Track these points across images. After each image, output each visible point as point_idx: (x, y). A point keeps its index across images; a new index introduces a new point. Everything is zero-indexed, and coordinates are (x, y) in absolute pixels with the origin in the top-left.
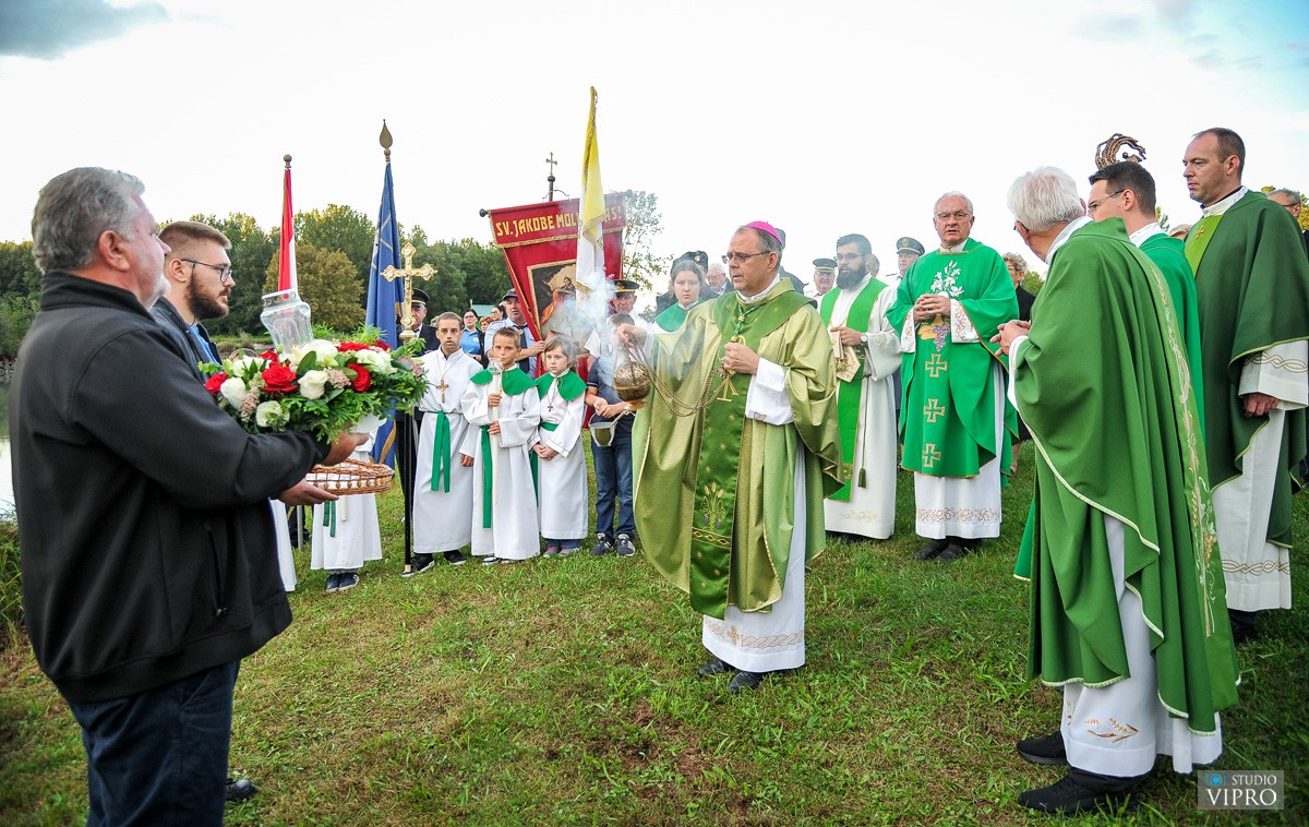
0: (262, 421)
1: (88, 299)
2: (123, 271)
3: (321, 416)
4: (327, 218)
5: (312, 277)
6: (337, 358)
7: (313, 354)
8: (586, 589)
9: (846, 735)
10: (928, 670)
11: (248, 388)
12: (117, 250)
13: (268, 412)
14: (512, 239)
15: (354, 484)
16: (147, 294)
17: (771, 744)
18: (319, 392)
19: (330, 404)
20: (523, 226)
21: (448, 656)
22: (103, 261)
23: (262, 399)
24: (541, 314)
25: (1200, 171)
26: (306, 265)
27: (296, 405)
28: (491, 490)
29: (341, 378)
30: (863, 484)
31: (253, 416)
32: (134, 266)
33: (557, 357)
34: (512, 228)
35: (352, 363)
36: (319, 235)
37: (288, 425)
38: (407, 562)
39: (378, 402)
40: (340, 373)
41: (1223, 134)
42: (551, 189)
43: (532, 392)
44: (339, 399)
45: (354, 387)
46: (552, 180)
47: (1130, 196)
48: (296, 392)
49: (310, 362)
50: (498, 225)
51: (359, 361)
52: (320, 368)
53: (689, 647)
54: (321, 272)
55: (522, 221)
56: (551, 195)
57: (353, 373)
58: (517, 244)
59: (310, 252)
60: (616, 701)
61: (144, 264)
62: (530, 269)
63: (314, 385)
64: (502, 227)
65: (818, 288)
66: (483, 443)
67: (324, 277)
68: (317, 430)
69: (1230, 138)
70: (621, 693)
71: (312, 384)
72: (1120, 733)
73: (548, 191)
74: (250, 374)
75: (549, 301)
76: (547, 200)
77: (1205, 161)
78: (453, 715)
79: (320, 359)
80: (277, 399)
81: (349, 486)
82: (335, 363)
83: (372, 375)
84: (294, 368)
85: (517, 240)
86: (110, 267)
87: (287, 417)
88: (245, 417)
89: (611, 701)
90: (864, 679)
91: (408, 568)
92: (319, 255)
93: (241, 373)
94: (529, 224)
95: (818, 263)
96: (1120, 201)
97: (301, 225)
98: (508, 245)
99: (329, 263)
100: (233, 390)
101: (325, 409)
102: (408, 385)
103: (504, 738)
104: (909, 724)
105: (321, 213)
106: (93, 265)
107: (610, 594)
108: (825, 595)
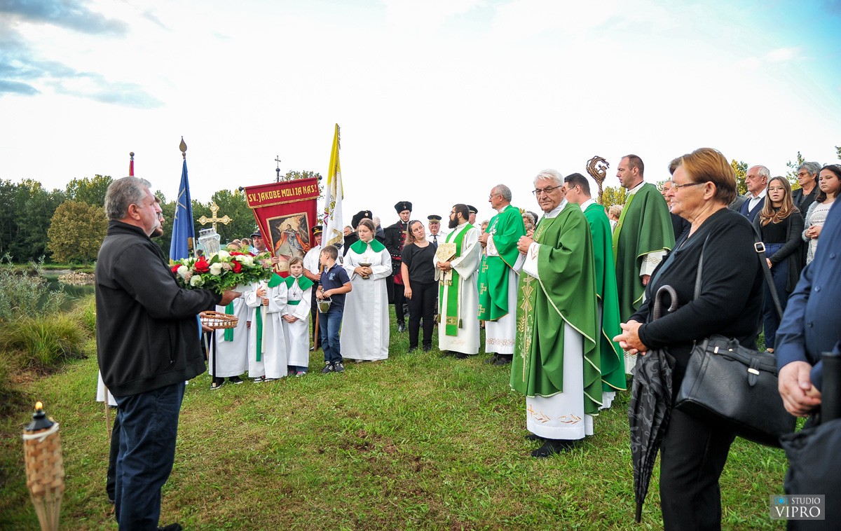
0: (193, 284)
1: (124, 231)
2: (138, 221)
3: (218, 282)
4: (95, 184)
5: (85, 224)
6: (228, 258)
7: (217, 256)
8: (318, 390)
9: (462, 434)
10: (497, 409)
11: (189, 270)
12: (136, 212)
13: (195, 279)
14: (257, 203)
15: (221, 324)
16: (149, 229)
17: (426, 440)
18: (219, 272)
19: (222, 278)
20: (263, 196)
21: (251, 420)
22: (129, 216)
23: (194, 274)
24: (275, 245)
25: (623, 173)
26: (81, 215)
27: (206, 277)
28: (261, 339)
29: (228, 266)
30: (461, 326)
31: (189, 282)
32: (142, 218)
33: (299, 267)
34: (257, 197)
35: (234, 260)
36: (89, 196)
37: (204, 286)
38: (214, 382)
39: (242, 277)
40: (228, 264)
41: (632, 157)
42: (278, 175)
43: (283, 285)
44: (226, 275)
45: (234, 271)
46: (278, 170)
47: (578, 187)
48: (208, 271)
49: (216, 259)
50: (250, 195)
51: (237, 260)
52: (219, 262)
53: (378, 409)
54: (92, 220)
55: (263, 193)
56: (278, 179)
57: (233, 264)
58: (260, 206)
59: (84, 207)
60: (347, 431)
61: (147, 217)
62: (268, 220)
63: (216, 269)
64: (252, 197)
65: (431, 231)
66: (256, 314)
67: (93, 224)
68: (216, 288)
69: (635, 159)
70: (349, 428)
71: (215, 269)
72: (575, 420)
73: (276, 177)
74: (191, 264)
75: (279, 238)
76: (276, 182)
77: (623, 170)
78: (263, 443)
79: (220, 258)
80: (200, 275)
81: (219, 325)
82: (227, 260)
83: (242, 266)
84: (208, 262)
85: (260, 204)
86: (133, 219)
87: (203, 282)
88: (186, 282)
89: (344, 431)
90: (467, 414)
91: (214, 385)
92: (90, 209)
93: (187, 264)
94: (266, 195)
95: (430, 217)
96: (575, 190)
97: (75, 188)
98: (256, 207)
99: (98, 214)
100: (183, 271)
101: (219, 279)
102: (258, 271)
103: (295, 448)
104: (489, 428)
105: (90, 181)
106: (126, 218)
107: (332, 391)
108: (445, 384)
